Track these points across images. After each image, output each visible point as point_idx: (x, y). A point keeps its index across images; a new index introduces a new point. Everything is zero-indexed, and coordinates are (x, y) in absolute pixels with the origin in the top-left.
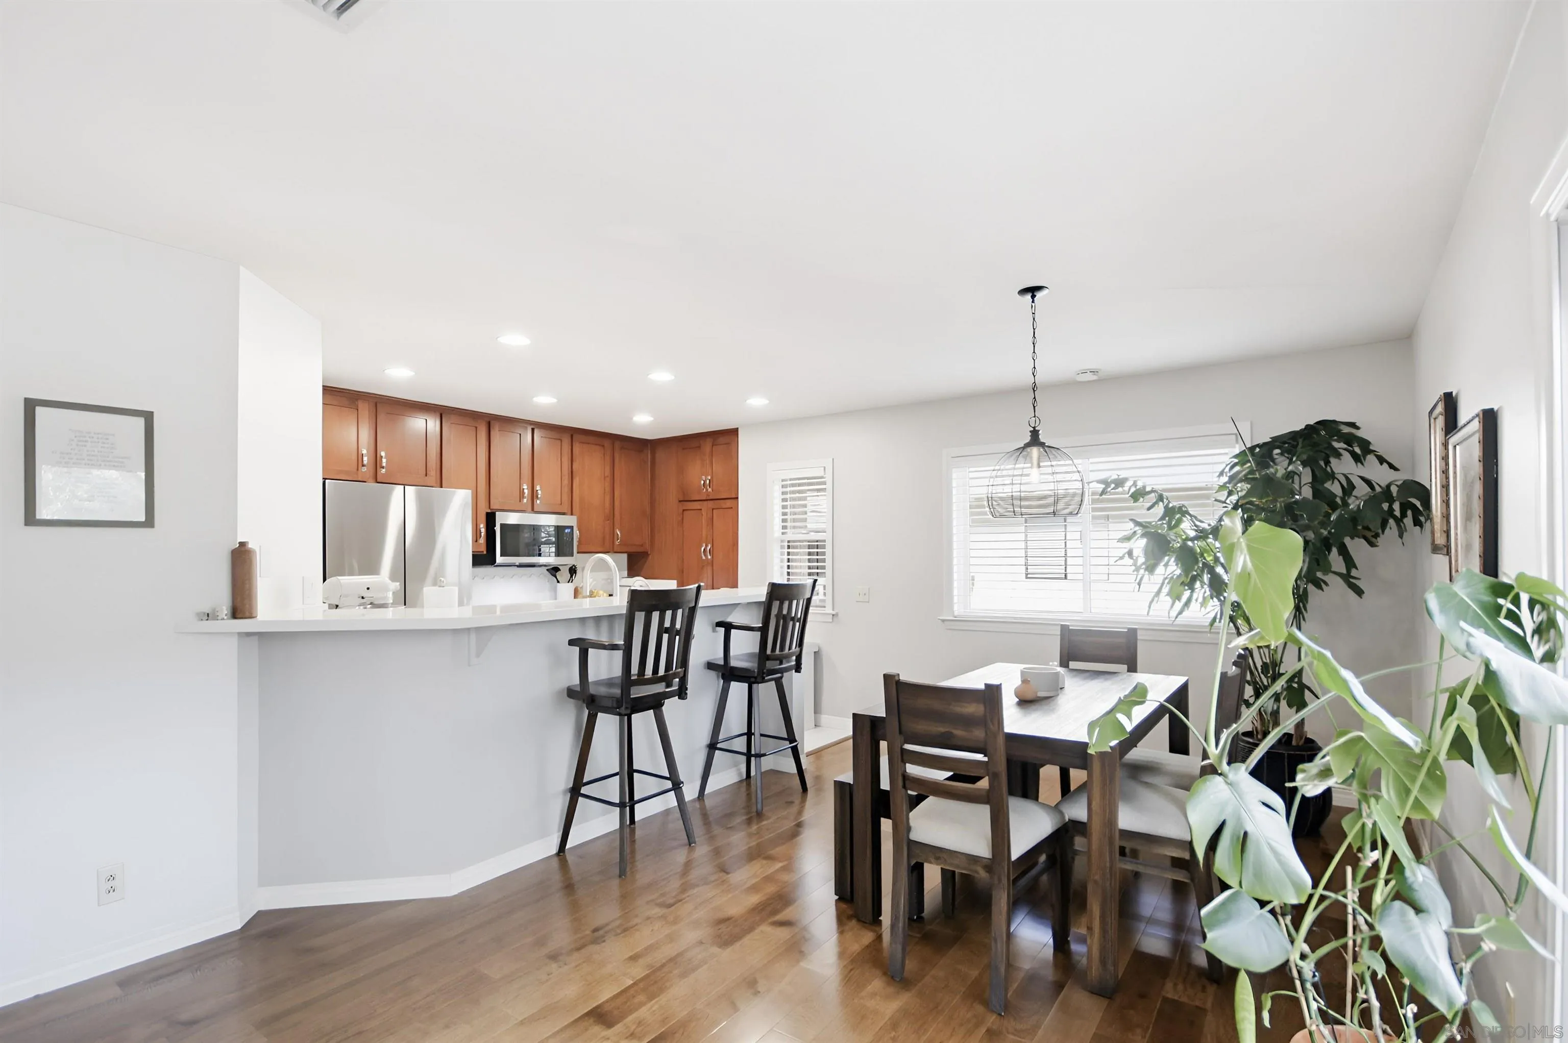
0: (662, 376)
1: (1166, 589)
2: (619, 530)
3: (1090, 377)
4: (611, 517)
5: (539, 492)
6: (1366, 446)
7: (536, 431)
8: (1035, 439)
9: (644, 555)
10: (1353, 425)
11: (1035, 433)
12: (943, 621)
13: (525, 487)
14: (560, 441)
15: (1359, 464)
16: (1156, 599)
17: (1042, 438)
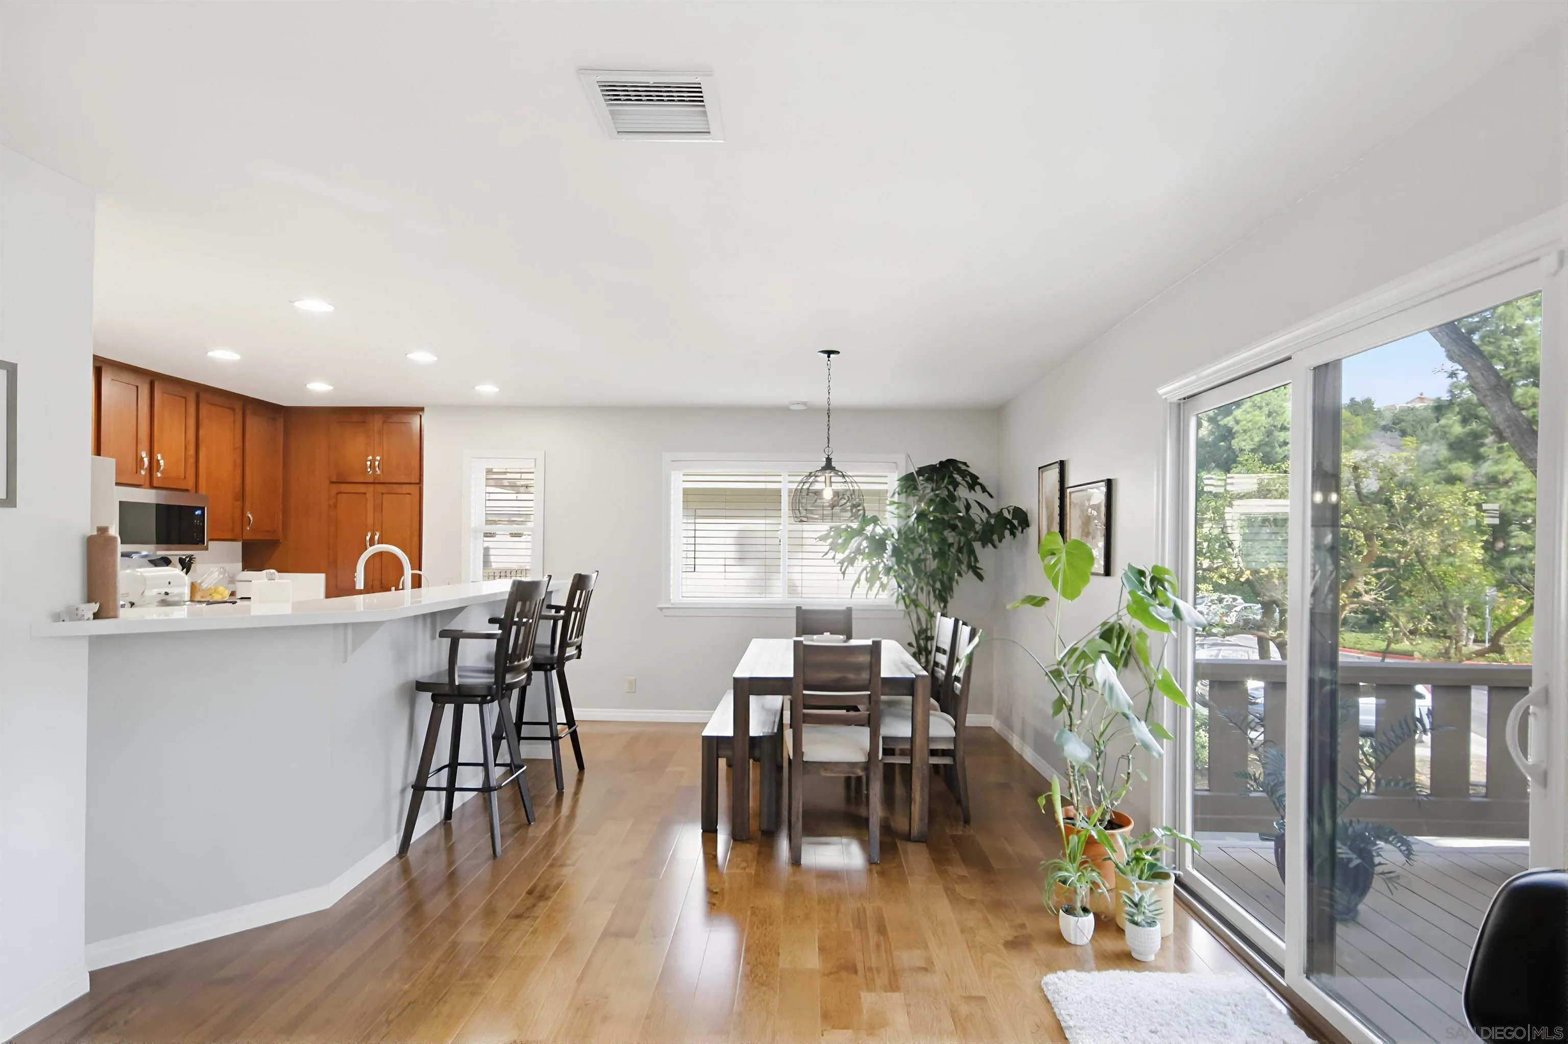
0: (423, 357)
1: (863, 577)
2: (251, 513)
3: (802, 407)
4: (241, 496)
5: (162, 462)
6: (975, 478)
7: (156, 384)
8: (829, 466)
9: (273, 544)
10: (965, 464)
11: (829, 460)
12: (661, 609)
13: (144, 455)
14: (183, 400)
15: (972, 491)
16: (857, 585)
17: (833, 464)
